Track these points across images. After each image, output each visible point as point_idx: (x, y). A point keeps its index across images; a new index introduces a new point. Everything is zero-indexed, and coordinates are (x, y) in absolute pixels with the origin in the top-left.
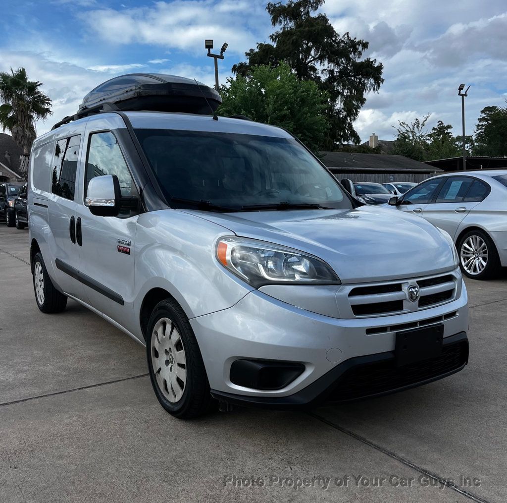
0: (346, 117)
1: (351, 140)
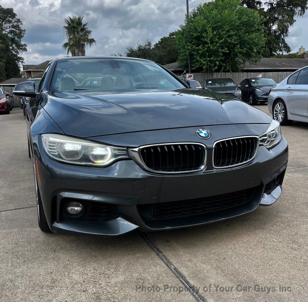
0: (280, 35)
1: (284, 50)
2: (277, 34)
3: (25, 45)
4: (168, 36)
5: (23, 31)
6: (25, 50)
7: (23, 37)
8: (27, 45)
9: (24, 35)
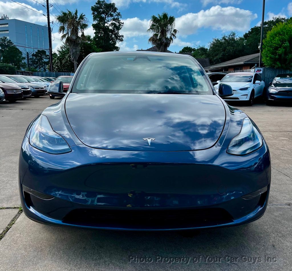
3: (123, 36)
5: (122, 23)
6: (122, 40)
7: (121, 29)
8: (124, 36)
9: (122, 27)
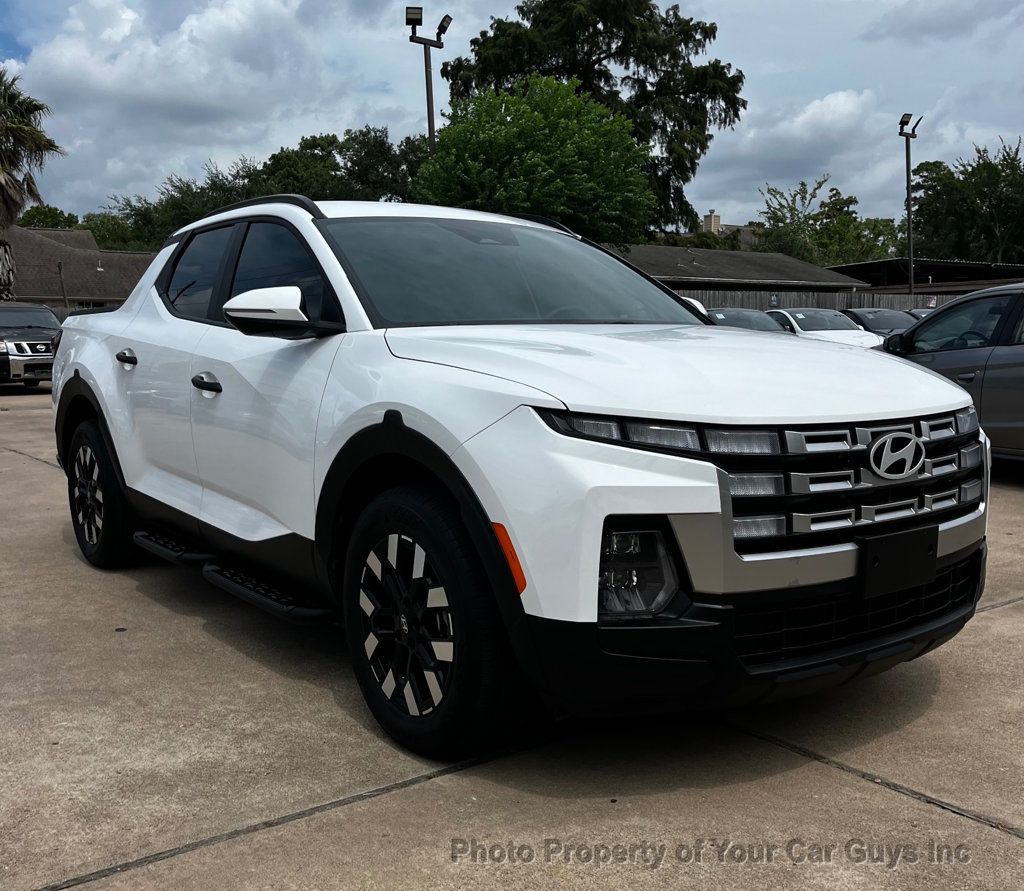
1: (682, 221)
2: (660, 173)
4: (297, 148)
